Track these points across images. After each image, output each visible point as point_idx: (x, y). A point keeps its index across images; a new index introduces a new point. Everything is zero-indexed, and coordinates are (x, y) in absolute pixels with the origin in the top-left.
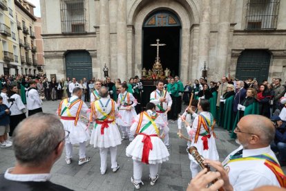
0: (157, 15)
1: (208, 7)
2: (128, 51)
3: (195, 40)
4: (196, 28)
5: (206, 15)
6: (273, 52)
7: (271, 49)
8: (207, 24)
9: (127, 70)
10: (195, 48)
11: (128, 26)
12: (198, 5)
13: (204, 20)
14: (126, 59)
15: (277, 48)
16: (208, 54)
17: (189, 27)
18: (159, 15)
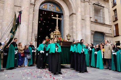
0: (48, 4)
1: (80, 6)
2: (30, 22)
3: (74, 22)
4: (74, 15)
5: (79, 10)
6: (106, 34)
7: (104, 32)
8: (80, 14)
9: (28, 37)
10: (74, 27)
11: (31, 4)
12: (74, 4)
13: (79, 12)
14: (28, 27)
15: (106, 32)
16: (82, 31)
17: (68, 15)
18: (50, 4)
